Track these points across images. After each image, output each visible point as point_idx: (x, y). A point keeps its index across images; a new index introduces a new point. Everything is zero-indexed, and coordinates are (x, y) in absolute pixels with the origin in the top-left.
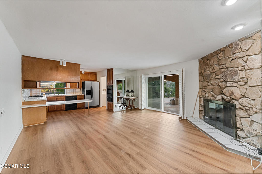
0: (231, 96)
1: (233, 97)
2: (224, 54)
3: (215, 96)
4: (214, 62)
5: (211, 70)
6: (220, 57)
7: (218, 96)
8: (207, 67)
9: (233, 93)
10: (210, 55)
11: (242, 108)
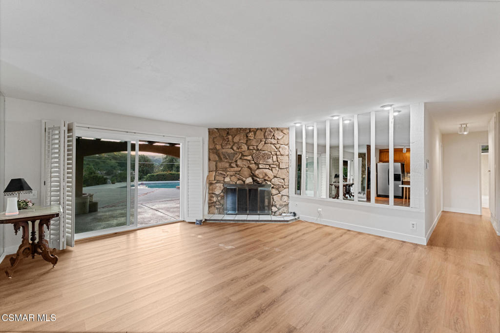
0: (264, 177)
1: (266, 178)
2: (255, 134)
3: (244, 179)
4: (240, 140)
5: (235, 148)
6: (250, 136)
7: (247, 179)
8: (226, 144)
9: (266, 175)
10: (233, 130)
11: (274, 187)
